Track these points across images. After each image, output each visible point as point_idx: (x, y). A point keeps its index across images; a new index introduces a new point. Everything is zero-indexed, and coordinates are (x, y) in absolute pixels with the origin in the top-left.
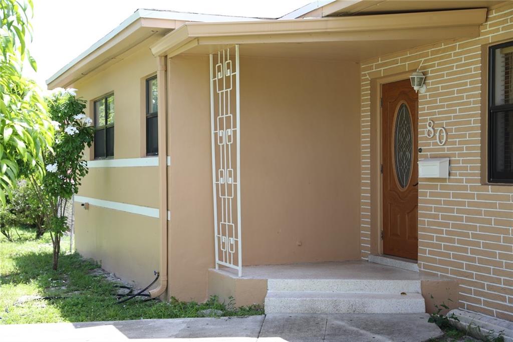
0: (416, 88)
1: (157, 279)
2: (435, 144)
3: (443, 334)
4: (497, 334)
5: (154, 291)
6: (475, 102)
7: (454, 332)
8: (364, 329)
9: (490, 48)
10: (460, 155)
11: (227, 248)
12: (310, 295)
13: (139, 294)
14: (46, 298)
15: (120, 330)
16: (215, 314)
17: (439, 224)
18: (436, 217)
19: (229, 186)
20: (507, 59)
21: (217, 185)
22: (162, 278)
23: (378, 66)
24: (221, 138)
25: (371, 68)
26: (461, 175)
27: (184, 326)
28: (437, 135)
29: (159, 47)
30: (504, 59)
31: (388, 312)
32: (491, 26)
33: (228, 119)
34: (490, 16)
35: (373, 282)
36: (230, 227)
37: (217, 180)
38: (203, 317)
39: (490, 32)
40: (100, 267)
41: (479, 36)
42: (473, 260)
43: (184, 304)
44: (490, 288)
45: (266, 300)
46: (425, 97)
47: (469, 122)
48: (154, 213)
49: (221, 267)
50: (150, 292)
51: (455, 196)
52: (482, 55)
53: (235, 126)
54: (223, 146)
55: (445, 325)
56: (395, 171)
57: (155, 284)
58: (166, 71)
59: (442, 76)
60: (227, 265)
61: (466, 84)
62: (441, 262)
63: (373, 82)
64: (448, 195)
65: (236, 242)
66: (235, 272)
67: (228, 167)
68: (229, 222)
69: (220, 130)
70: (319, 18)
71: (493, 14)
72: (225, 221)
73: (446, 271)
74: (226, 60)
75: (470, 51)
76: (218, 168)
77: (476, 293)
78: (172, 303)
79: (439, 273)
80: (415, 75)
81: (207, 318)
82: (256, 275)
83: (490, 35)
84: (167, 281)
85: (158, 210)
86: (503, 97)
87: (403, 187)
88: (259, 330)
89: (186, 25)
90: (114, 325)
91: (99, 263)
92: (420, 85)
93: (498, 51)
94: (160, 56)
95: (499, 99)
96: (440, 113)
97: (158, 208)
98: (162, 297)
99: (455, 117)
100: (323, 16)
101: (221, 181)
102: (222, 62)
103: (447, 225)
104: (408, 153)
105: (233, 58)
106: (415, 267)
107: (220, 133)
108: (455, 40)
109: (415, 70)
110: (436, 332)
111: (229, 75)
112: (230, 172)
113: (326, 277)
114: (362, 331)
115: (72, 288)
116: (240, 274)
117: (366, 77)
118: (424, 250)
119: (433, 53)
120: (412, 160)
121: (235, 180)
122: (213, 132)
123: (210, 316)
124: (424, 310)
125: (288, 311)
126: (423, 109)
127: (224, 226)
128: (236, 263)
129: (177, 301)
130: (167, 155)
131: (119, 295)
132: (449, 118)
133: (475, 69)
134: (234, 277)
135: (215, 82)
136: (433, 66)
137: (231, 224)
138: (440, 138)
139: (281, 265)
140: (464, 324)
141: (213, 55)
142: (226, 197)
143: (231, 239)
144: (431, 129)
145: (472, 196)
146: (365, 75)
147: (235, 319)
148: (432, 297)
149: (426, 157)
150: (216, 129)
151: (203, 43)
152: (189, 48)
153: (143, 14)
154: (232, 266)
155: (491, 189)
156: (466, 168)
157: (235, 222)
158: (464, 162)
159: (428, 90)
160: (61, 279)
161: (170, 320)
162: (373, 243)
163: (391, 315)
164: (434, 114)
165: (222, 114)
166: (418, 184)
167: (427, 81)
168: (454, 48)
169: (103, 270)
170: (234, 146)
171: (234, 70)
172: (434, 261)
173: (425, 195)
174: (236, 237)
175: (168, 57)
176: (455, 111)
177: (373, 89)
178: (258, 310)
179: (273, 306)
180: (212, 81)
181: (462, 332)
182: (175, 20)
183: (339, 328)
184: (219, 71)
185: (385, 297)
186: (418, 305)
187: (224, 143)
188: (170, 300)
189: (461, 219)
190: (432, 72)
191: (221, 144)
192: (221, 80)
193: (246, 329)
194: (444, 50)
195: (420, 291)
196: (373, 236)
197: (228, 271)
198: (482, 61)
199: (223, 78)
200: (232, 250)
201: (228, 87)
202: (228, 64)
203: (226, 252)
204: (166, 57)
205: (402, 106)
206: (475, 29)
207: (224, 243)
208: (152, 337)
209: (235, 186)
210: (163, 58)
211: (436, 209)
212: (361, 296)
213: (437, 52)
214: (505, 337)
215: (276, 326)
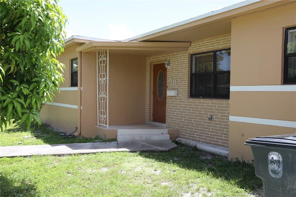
0: (166, 66)
1: (76, 130)
2: (173, 85)
3: (177, 146)
4: (194, 145)
5: (76, 134)
6: (186, 72)
7: (180, 145)
8: (152, 145)
9: (191, 55)
10: (181, 89)
11: (103, 119)
12: (132, 135)
13: (70, 135)
14: (35, 137)
15: (68, 147)
16: (100, 141)
17: (173, 111)
18: (172, 109)
19: (104, 98)
20: (196, 59)
21: (99, 97)
22: (79, 129)
23: (152, 59)
24: (101, 81)
25: (150, 59)
26: (181, 95)
27: (91, 145)
28: (173, 82)
29: (80, 49)
30: (195, 59)
31: (158, 139)
32: (192, 48)
33: (104, 75)
34: (191, 45)
35: (152, 130)
36: (104, 112)
37: (99, 95)
38: (95, 142)
39: (191, 50)
40: (50, 126)
41: (188, 51)
42: (185, 122)
43: (86, 138)
44: (190, 131)
45: (118, 136)
46: (169, 69)
47: (184, 78)
48: (76, 107)
49: (99, 125)
50: (75, 134)
51: (179, 102)
52: (189, 57)
53: (106, 77)
54: (101, 84)
55: (177, 143)
56: (158, 94)
57: (76, 132)
58: (81, 57)
59: (175, 63)
60: (103, 125)
61: (183, 66)
62: (174, 123)
63: (151, 64)
64: (176, 102)
65: (106, 117)
66: (106, 127)
67: (103, 91)
68: (103, 110)
69: (100, 78)
70: (138, 42)
71: (192, 44)
72: (102, 110)
73: (175, 126)
74: (103, 54)
75: (185, 55)
76: (99, 91)
77: (185, 133)
78: (82, 138)
79: (173, 127)
80: (166, 62)
81: (98, 143)
82: (113, 128)
83: (191, 51)
84: (81, 130)
85: (77, 106)
86: (195, 71)
87: (160, 99)
88: (117, 146)
89: (91, 42)
90: (65, 145)
91: (49, 125)
92: (168, 65)
93: (193, 56)
94: (79, 52)
95: (194, 71)
96: (174, 75)
97: (77, 105)
98: (78, 136)
99: (179, 76)
100: (139, 41)
101: (101, 96)
102: (101, 55)
103: (176, 111)
104: (162, 88)
105: (106, 54)
106: (165, 125)
107: (100, 79)
108: (180, 52)
109: (166, 61)
110: (175, 145)
111: (104, 59)
112: (104, 93)
113: (140, 128)
114: (152, 146)
115: (43, 133)
116: (108, 128)
117: (148, 62)
118: (168, 120)
119: (172, 55)
120: (164, 90)
121: (106, 96)
122: (97, 79)
123: (99, 142)
124: (169, 139)
125: (125, 140)
126: (169, 73)
127: (101, 112)
128: (106, 124)
129: (84, 137)
130: (81, 87)
131: (61, 136)
132: (178, 77)
133: (186, 61)
134: (106, 129)
135: (98, 62)
136: (172, 59)
137: (104, 111)
138: (175, 83)
139: (119, 125)
140: (183, 142)
141: (98, 52)
142: (102, 101)
143: (104, 116)
144: (171, 80)
145: (185, 102)
146: (148, 61)
147: (107, 143)
148: (173, 134)
149: (169, 89)
150: (98, 78)
151: (97, 48)
152: (91, 50)
153: (75, 37)
154: (104, 125)
155: (191, 100)
156: (183, 93)
157: (106, 110)
158: (182, 91)
159: (170, 67)
160: (37, 130)
161: (85, 143)
162: (150, 117)
163: (159, 140)
164: (172, 75)
165: (101, 73)
166: (166, 98)
167: (170, 64)
168: (179, 54)
169: (51, 127)
170: (106, 84)
171: (107, 58)
172: (171, 123)
173: (169, 102)
174: (107, 115)
175: (82, 52)
176: (179, 74)
177: (151, 66)
178: (115, 140)
179: (120, 139)
180: (97, 61)
181: (183, 145)
182: (86, 40)
183: (144, 145)
184: (100, 58)
185: (157, 135)
186: (168, 137)
187: (102, 83)
188: (82, 137)
189: (181, 109)
190: (172, 61)
191: (101, 83)
192: (101, 61)
193: (113, 146)
194: (176, 55)
195: (167, 132)
196: (150, 115)
197: (103, 127)
198: (189, 59)
199: (102, 61)
200: (104, 119)
201: (104, 63)
202: (104, 56)
203: (102, 121)
204: (81, 52)
205: (161, 72)
206: (187, 49)
207: (101, 118)
208: (81, 149)
209: (106, 98)
210: (80, 53)
211: (172, 106)
212: (149, 135)
213: (174, 55)
214: (197, 146)
215: (122, 145)
